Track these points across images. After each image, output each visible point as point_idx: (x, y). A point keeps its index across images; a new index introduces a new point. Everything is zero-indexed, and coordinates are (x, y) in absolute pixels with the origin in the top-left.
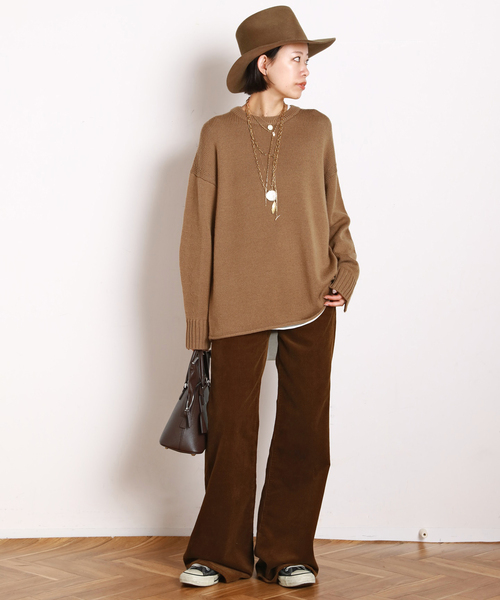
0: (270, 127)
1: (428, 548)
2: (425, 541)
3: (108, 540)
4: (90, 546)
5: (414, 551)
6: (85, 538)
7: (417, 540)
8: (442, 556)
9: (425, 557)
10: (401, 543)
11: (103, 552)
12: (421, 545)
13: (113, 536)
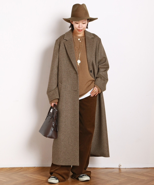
0: (79, 39)
1: (122, 170)
2: (121, 168)
3: (22, 168)
4: (16, 170)
5: (117, 171)
6: (14, 168)
7: (118, 167)
8: (126, 172)
9: (121, 173)
10: (113, 168)
11: (20, 172)
12: (120, 169)
13: (23, 167)
